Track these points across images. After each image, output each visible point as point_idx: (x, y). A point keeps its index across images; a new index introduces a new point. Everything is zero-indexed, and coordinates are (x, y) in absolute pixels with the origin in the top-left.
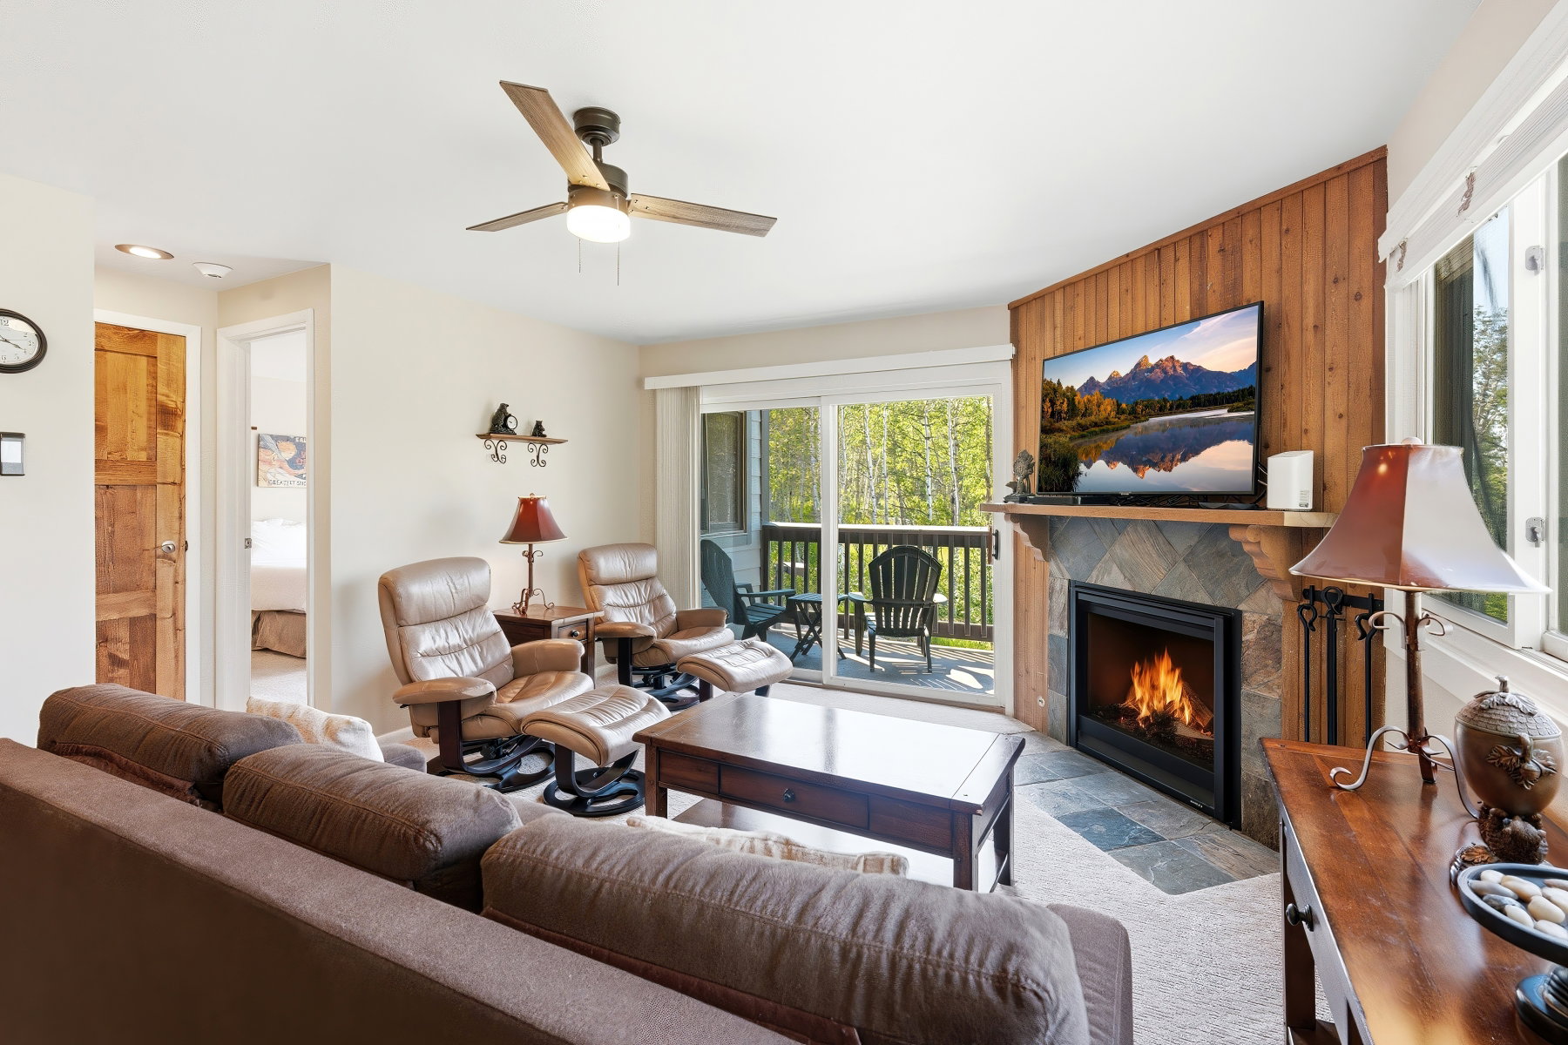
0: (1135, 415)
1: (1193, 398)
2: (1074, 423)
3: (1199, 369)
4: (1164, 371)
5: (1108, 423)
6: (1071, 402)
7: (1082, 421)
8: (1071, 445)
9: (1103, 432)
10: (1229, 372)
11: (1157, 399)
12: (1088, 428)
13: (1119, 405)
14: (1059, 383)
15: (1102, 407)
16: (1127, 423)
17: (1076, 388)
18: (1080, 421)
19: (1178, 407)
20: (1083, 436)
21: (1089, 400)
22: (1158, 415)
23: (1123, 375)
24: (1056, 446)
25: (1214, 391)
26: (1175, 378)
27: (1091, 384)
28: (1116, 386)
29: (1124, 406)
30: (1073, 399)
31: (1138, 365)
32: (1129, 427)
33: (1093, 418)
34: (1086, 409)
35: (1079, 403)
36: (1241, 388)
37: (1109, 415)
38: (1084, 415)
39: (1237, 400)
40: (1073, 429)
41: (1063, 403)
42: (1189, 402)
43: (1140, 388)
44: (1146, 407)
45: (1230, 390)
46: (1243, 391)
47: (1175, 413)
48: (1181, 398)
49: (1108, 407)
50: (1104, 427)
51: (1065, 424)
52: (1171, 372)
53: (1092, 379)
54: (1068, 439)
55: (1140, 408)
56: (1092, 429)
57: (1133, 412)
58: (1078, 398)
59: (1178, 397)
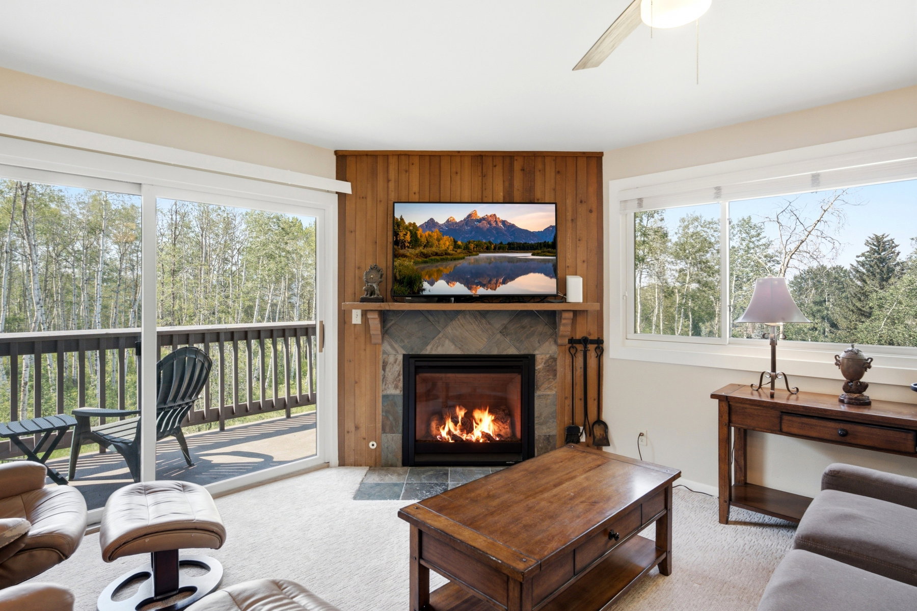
0: (468, 250)
1: (509, 244)
2: (418, 251)
3: (513, 226)
4: (489, 223)
5: (446, 254)
6: (414, 235)
7: (425, 251)
8: (415, 267)
9: (443, 260)
10: (532, 231)
11: (484, 241)
12: (430, 256)
13: (455, 242)
14: (402, 219)
15: (441, 242)
16: (462, 255)
17: (418, 224)
18: (423, 251)
19: (499, 248)
20: (425, 262)
21: (429, 235)
22: (485, 252)
23: (458, 220)
24: (401, 268)
25: (523, 241)
26: (497, 229)
27: (431, 224)
28: (451, 228)
29: (459, 243)
30: (415, 233)
31: (470, 216)
32: (463, 258)
33: (434, 249)
34: (428, 242)
35: (421, 236)
36: (540, 242)
37: (448, 248)
38: (425, 246)
39: (536, 249)
40: (417, 256)
41: (406, 235)
42: (507, 246)
43: (471, 232)
44: (477, 246)
45: (533, 242)
46: (541, 244)
47: (498, 252)
48: (501, 243)
49: (447, 242)
50: (443, 256)
51: (410, 252)
52: (494, 224)
53: (432, 220)
54: (412, 263)
55: (472, 246)
56: (433, 257)
57: (467, 248)
58: (419, 232)
59: (499, 241)
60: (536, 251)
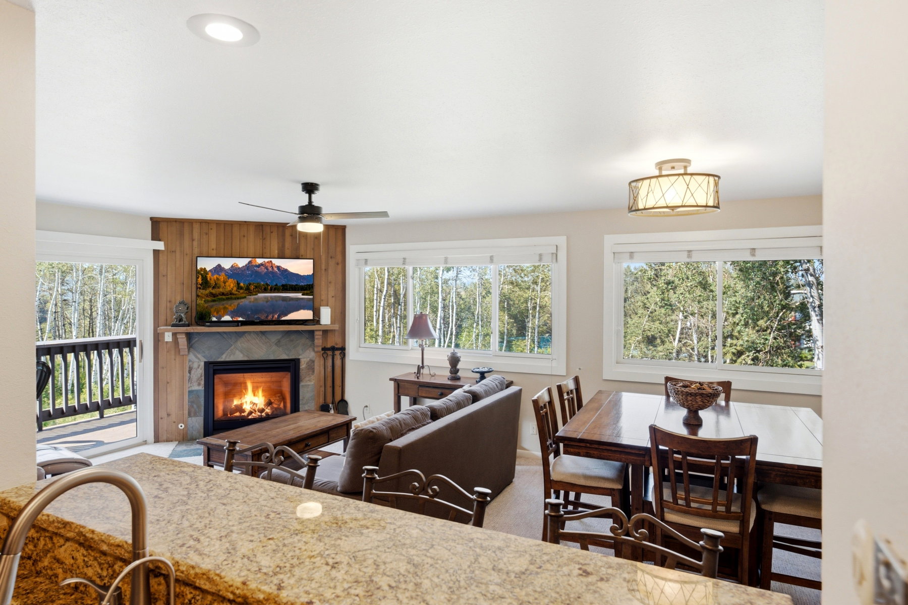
0: (249, 291)
1: (283, 286)
2: (207, 292)
3: (286, 270)
4: (267, 268)
5: (231, 294)
6: (205, 278)
7: (214, 291)
8: (206, 305)
9: (228, 299)
10: (302, 274)
11: (262, 283)
12: (217, 296)
13: (238, 284)
15: (227, 284)
16: (244, 295)
17: (208, 269)
18: (212, 291)
19: (275, 289)
20: (214, 301)
22: (263, 292)
23: (240, 266)
25: (294, 283)
26: (273, 273)
27: (219, 269)
28: (235, 272)
29: (242, 284)
30: (206, 276)
31: (250, 262)
32: (245, 297)
33: (221, 290)
34: (216, 284)
35: (210, 279)
36: (307, 283)
37: (232, 289)
38: (214, 288)
39: (304, 289)
40: (207, 295)
42: (281, 288)
43: (252, 276)
44: (256, 287)
45: (302, 284)
46: (308, 285)
47: (274, 293)
48: (276, 285)
49: (231, 285)
50: (229, 296)
51: (201, 292)
52: (270, 269)
53: (219, 266)
54: (203, 302)
55: (252, 287)
56: (220, 297)
57: (248, 289)
58: (209, 276)
59: (275, 284)
60: (305, 292)
